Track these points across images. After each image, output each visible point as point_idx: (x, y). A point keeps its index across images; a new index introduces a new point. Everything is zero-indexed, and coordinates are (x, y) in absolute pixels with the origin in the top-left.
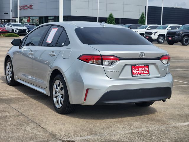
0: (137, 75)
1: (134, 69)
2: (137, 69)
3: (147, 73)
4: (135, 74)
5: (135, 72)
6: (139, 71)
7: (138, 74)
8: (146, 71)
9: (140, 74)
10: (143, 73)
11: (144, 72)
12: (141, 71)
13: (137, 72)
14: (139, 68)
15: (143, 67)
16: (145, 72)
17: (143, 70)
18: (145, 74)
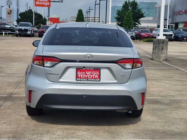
0: (82, 79)
1: (79, 72)
2: (83, 73)
3: (98, 77)
4: (80, 78)
5: (80, 76)
6: (86, 75)
7: (85, 78)
8: (97, 76)
9: (88, 78)
10: (92, 78)
11: (92, 76)
12: (89, 75)
13: (83, 76)
14: (87, 72)
15: (92, 71)
16: (94, 76)
17: (92, 74)
18: (94, 78)
